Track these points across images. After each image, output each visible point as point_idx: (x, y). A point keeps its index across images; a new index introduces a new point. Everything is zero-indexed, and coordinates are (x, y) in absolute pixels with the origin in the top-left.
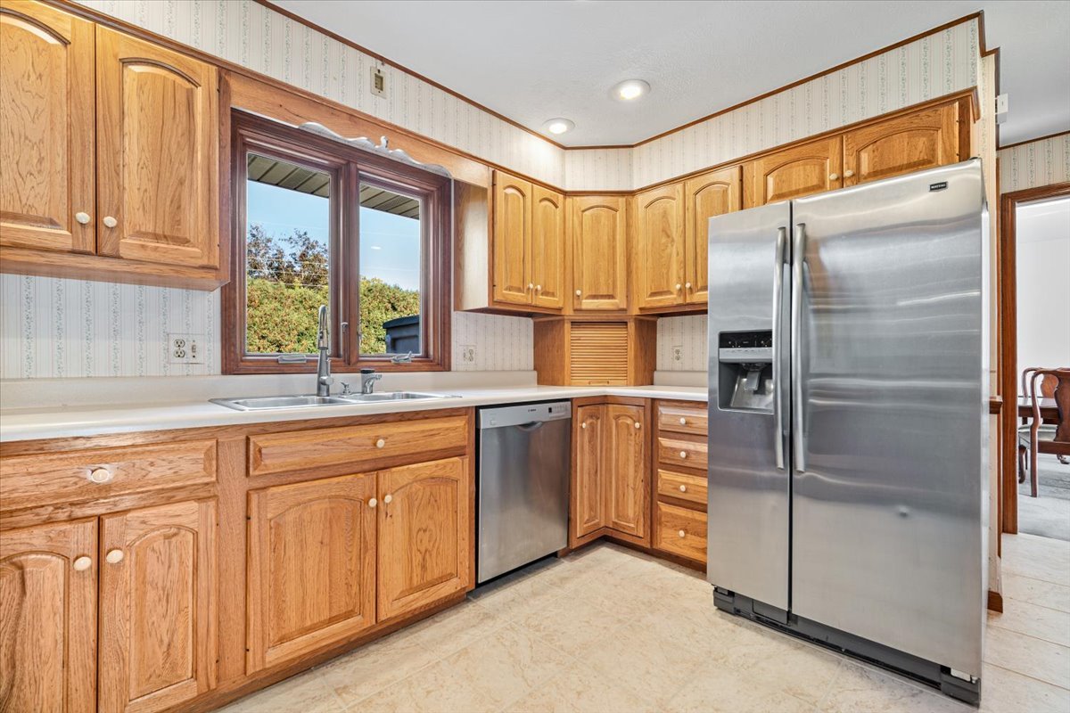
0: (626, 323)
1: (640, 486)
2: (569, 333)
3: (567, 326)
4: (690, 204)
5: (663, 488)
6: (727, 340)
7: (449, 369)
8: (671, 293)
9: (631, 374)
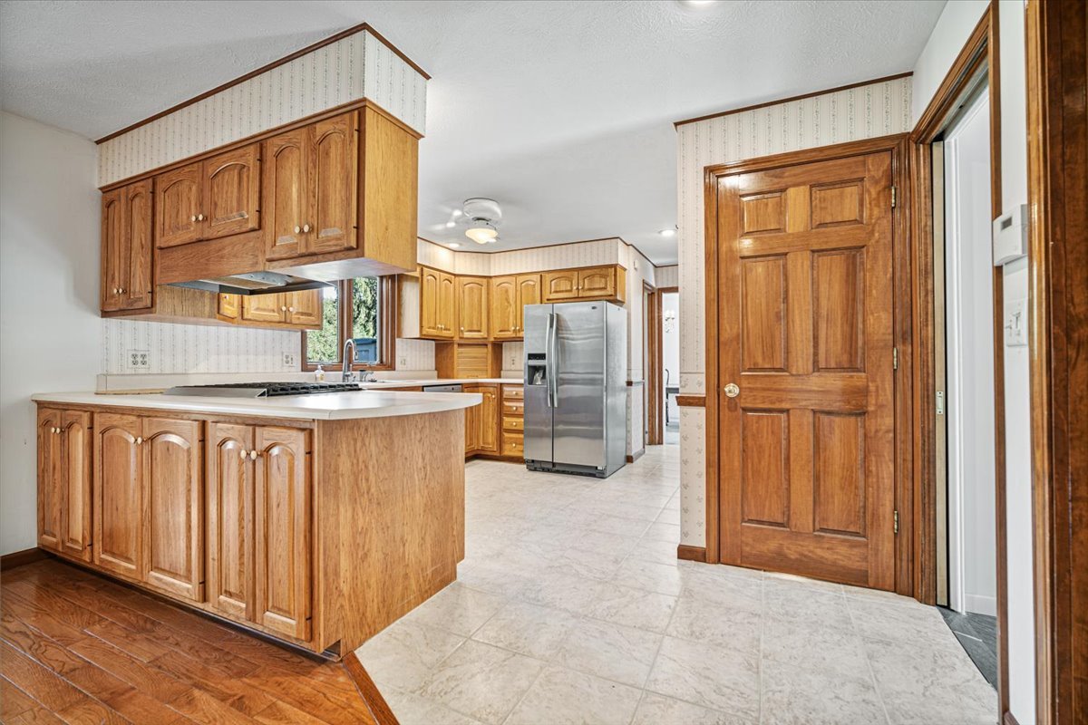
0: (486, 345)
1: (495, 426)
2: (457, 350)
3: (456, 346)
4: (519, 288)
5: (505, 425)
6: (531, 356)
7: (394, 370)
8: (509, 331)
9: (490, 372)
